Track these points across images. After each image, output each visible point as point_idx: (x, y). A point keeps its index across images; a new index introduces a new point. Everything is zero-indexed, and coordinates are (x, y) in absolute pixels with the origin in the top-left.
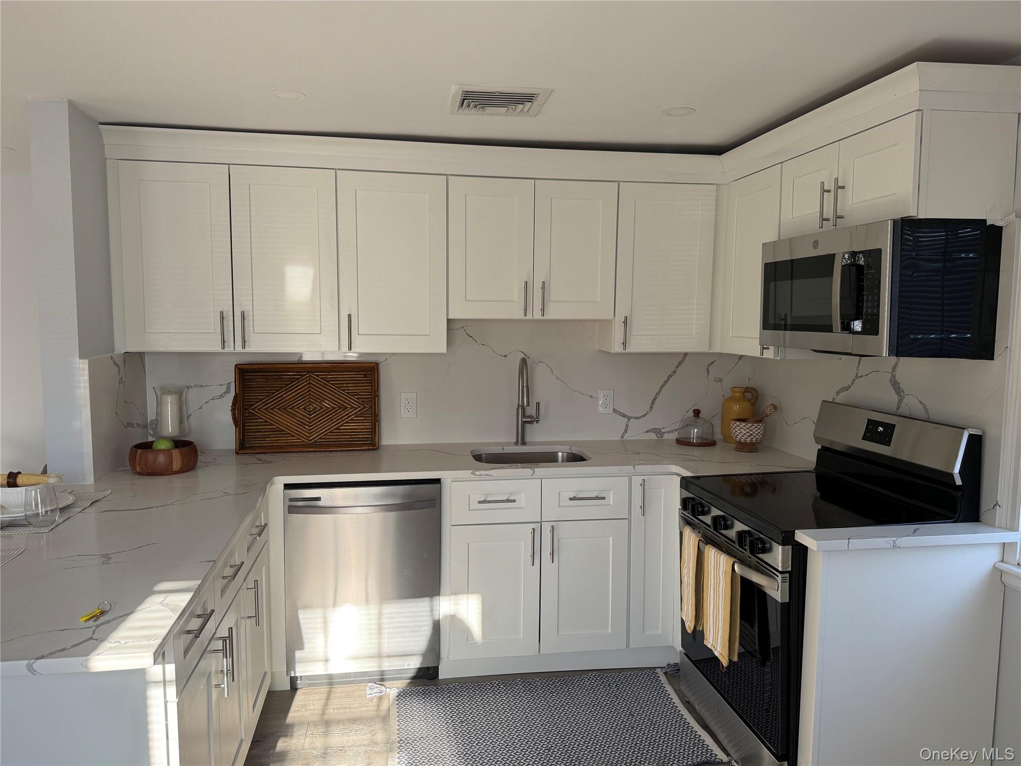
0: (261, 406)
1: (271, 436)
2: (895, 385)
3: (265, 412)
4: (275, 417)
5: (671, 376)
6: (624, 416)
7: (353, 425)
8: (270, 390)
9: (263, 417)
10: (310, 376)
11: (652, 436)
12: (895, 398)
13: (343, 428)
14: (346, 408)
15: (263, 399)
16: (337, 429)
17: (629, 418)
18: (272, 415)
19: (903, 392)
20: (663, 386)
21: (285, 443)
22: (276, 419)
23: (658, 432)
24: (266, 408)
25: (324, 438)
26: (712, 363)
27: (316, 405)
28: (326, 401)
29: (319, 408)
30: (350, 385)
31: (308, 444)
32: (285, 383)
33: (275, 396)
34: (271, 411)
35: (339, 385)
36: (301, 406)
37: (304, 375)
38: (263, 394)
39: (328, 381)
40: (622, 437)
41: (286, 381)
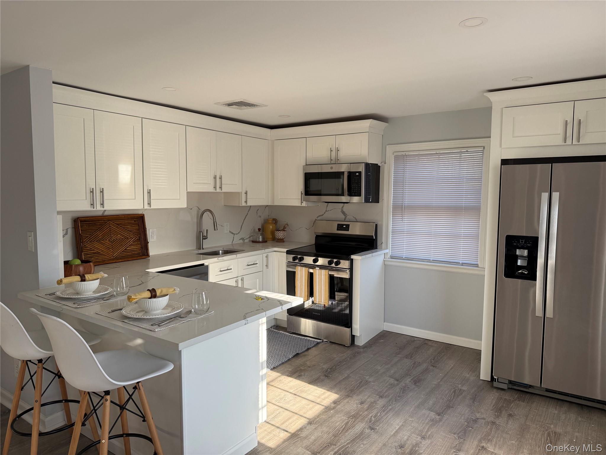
0: (87, 241)
1: (94, 256)
2: (343, 213)
3: (90, 243)
4: (95, 246)
5: (246, 216)
6: (233, 233)
7: (132, 247)
8: (91, 231)
9: (89, 247)
10: (110, 222)
11: (241, 241)
12: (344, 217)
13: (128, 249)
14: (128, 238)
15: (88, 236)
16: (125, 249)
17: (234, 234)
18: (94, 245)
19: (347, 215)
20: (244, 220)
21: (101, 259)
22: (96, 247)
23: (243, 239)
24: (91, 241)
25: (120, 255)
26: (258, 210)
27: (115, 238)
28: (119, 235)
29: (116, 239)
30: (129, 226)
31: (113, 259)
32: (98, 227)
33: (94, 234)
34: (93, 243)
35: (124, 227)
36: (107, 239)
37: (107, 222)
38: (88, 234)
39: (118, 225)
40: (232, 243)
41: (99, 226)
